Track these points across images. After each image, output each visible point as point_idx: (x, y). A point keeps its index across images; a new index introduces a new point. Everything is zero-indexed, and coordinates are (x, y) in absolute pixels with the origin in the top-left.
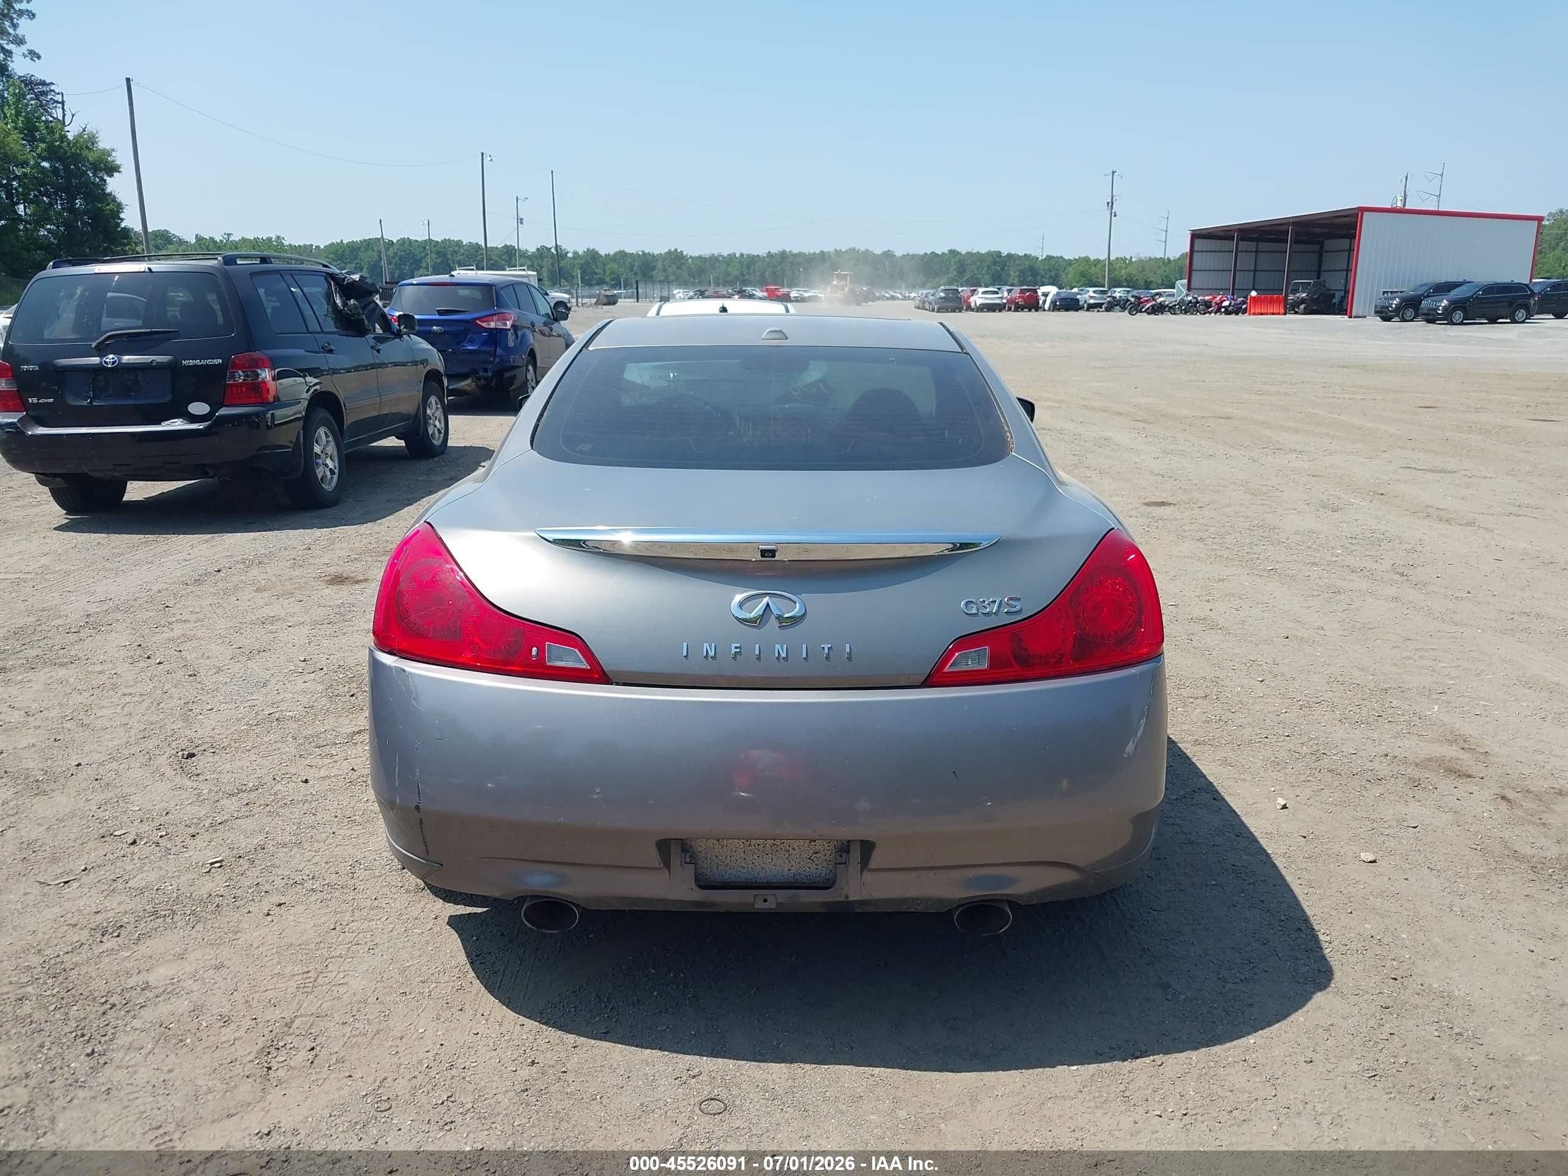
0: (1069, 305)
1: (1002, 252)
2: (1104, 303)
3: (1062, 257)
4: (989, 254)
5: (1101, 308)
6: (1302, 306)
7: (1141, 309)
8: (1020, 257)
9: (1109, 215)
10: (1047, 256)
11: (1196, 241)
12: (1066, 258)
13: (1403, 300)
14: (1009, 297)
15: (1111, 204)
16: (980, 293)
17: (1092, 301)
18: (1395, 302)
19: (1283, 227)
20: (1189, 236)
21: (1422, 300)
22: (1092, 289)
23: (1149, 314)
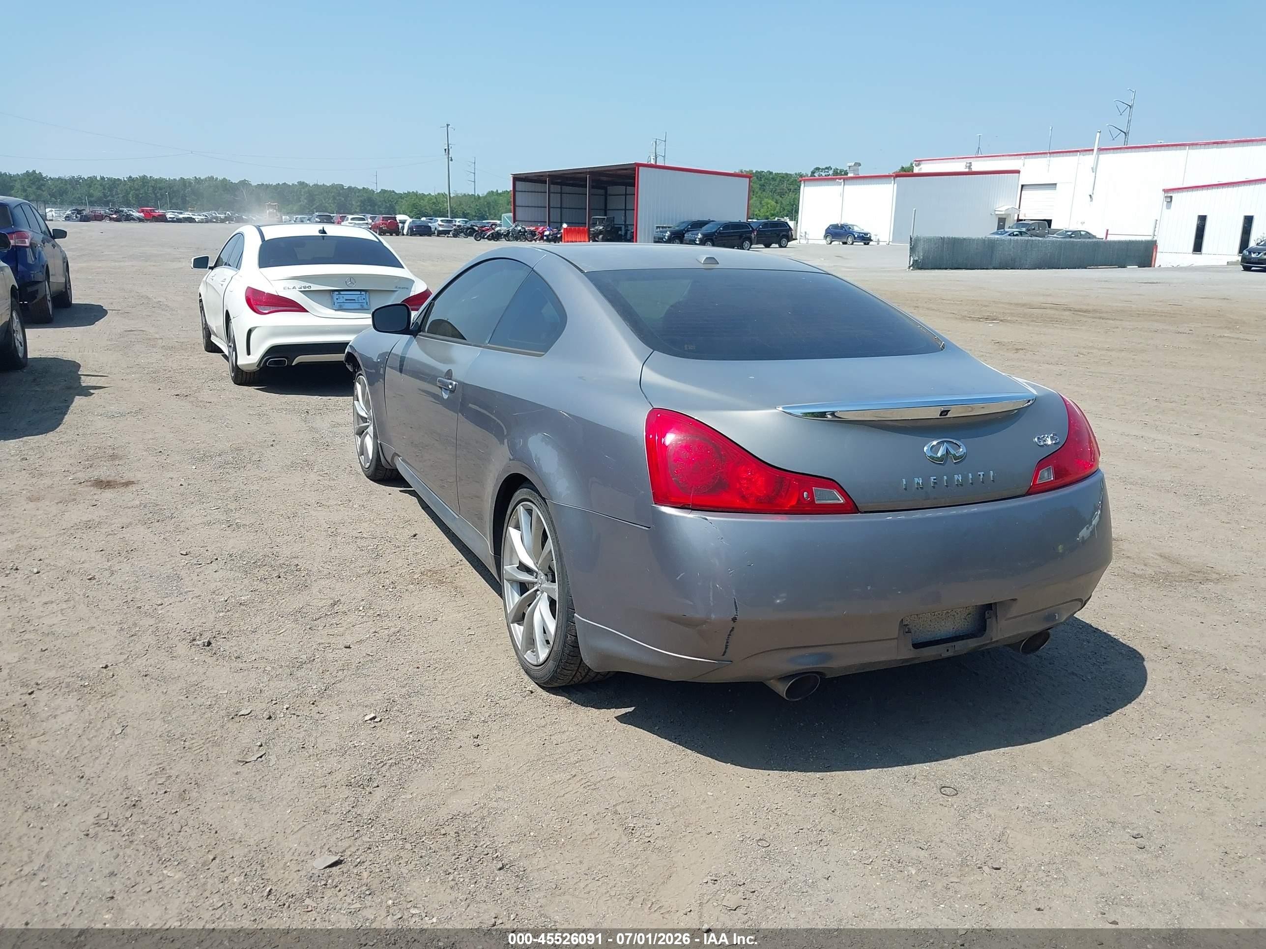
0: (423, 231)
1: (344, 185)
2: (451, 231)
3: (393, 191)
4: (333, 186)
5: (449, 234)
6: (601, 237)
7: (484, 236)
8: (359, 190)
9: (447, 160)
10: (382, 190)
11: (517, 183)
12: (397, 192)
13: (672, 233)
14: (373, 223)
15: (447, 151)
16: (349, 219)
17: (441, 229)
18: (667, 235)
19: (582, 175)
20: (512, 179)
21: (684, 234)
22: (440, 219)
23: (490, 240)
